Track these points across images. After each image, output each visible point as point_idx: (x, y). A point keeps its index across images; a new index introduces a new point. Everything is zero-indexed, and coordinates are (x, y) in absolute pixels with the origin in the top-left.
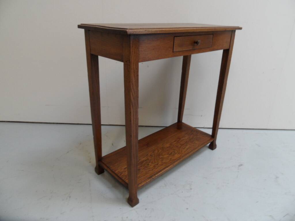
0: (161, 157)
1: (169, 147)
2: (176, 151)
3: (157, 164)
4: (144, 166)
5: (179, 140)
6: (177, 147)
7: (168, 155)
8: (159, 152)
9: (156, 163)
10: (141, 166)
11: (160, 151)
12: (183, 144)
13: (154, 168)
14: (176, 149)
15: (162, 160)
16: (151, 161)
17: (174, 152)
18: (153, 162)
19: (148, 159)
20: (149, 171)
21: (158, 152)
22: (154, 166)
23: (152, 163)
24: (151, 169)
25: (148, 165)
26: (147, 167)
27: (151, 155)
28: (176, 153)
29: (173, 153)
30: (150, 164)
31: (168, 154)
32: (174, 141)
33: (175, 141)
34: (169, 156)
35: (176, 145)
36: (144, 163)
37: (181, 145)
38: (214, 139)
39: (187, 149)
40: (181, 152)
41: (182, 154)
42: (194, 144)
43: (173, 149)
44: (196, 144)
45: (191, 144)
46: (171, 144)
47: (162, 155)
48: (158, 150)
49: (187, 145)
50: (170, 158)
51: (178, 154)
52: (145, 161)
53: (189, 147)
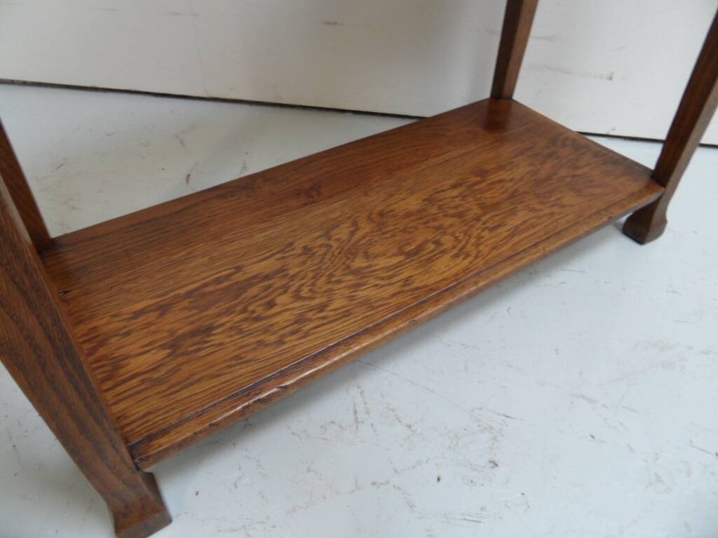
0: (359, 263)
1: (419, 211)
2: (447, 241)
3: (322, 308)
4: (244, 311)
5: (474, 179)
6: (459, 215)
7: (401, 258)
8: (359, 234)
9: (317, 302)
10: (228, 312)
11: (366, 228)
12: (496, 205)
13: (293, 333)
14: (452, 225)
15: (357, 286)
16: (296, 284)
17: (437, 243)
18: (305, 292)
19: (282, 270)
20: (260, 343)
21: (352, 233)
22: (300, 320)
23: (297, 296)
24: (273, 338)
25: (271, 304)
26: (257, 319)
27: (306, 250)
28: (444, 252)
29: (431, 247)
30: (283, 299)
31: (400, 253)
32: (453, 181)
33: (454, 187)
34: (401, 264)
35: (456, 207)
36: (253, 291)
37: (485, 208)
38: (663, 189)
39: (512, 235)
40: (477, 245)
41: (476, 257)
42: (555, 209)
43: (436, 224)
44: (563, 206)
45: (538, 207)
46: (430, 200)
47: (367, 256)
48: (355, 224)
49: (513, 212)
50: (403, 276)
51: (457, 256)
52: (267, 277)
53: (524, 222)
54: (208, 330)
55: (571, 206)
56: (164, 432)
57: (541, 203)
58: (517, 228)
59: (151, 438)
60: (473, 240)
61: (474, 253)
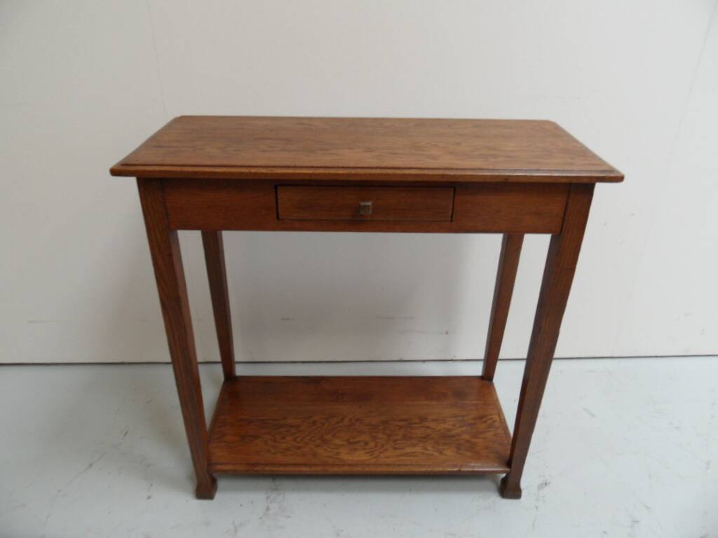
0: (329, 437)
1: (374, 425)
2: (372, 444)
3: (299, 448)
4: (273, 436)
6: (389, 436)
7: (344, 443)
8: (340, 424)
9: (299, 445)
10: (269, 434)
13: (282, 453)
14: (381, 438)
15: (317, 446)
16: (298, 435)
17: (366, 443)
18: (299, 440)
19: (299, 426)
20: (269, 451)
21: (338, 423)
22: (287, 449)
23: (295, 440)
24: (274, 451)
25: (283, 438)
26: (275, 441)
27: (314, 423)
28: (365, 449)
29: (362, 444)
30: (289, 438)
31: (347, 440)
34: (342, 445)
36: (282, 430)
37: (404, 437)
38: (508, 470)
39: (401, 456)
40: (381, 452)
41: (375, 457)
42: (436, 454)
43: (374, 434)
44: (441, 453)
45: (429, 448)
46: (384, 422)
47: (334, 435)
48: (342, 419)
49: (414, 446)
50: (337, 451)
51: (368, 453)
52: (291, 426)
53: (414, 453)
54: (256, 437)
55: (446, 455)
56: (221, 464)
57: (433, 447)
58: (407, 453)
59: (216, 464)
60: (382, 450)
61: (375, 455)
